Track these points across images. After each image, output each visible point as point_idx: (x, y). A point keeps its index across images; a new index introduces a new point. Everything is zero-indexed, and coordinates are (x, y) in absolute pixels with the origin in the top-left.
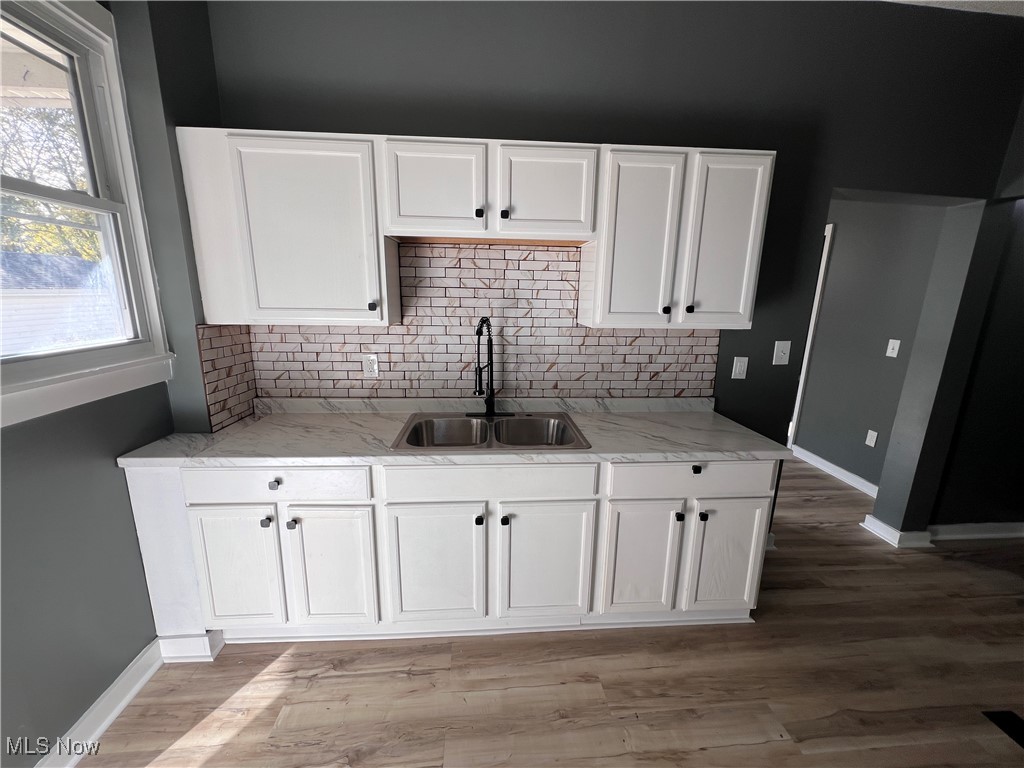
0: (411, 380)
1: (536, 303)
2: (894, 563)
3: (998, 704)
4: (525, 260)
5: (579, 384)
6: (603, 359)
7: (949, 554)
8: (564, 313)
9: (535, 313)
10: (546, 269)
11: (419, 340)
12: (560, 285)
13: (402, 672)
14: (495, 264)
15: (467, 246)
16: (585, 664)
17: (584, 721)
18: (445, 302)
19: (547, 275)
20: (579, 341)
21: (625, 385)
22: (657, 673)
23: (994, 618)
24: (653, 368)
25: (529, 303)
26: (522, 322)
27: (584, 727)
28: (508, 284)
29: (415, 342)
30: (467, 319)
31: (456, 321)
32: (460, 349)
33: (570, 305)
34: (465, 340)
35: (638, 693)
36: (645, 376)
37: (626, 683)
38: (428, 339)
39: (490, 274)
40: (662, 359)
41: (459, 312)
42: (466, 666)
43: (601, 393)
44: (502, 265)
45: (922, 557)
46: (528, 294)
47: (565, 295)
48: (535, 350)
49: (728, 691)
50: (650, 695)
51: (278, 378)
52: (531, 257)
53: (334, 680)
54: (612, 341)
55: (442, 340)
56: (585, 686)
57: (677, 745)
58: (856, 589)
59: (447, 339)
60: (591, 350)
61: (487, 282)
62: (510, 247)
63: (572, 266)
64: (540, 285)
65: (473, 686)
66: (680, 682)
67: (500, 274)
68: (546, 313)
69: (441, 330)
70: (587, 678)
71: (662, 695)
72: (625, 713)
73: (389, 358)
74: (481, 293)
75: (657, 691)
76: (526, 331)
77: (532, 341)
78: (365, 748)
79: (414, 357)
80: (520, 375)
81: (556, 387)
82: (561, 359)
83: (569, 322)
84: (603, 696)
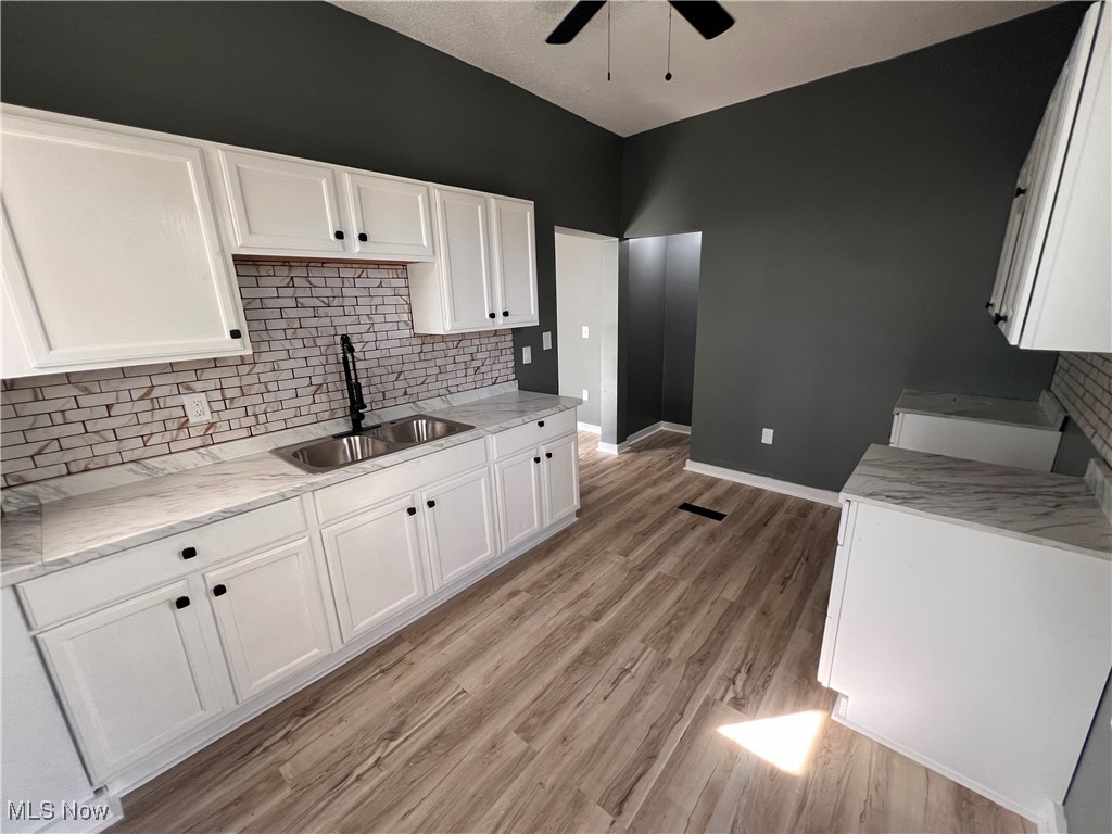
0: (256, 415)
1: (376, 318)
2: (620, 463)
3: (680, 502)
4: (359, 277)
5: (424, 387)
6: (439, 362)
7: (638, 449)
8: (402, 325)
9: (376, 328)
10: (380, 286)
11: (259, 368)
12: (394, 300)
13: (376, 675)
14: (330, 282)
15: (298, 264)
16: (506, 589)
17: (529, 613)
18: (283, 324)
19: (381, 291)
20: (418, 349)
21: (458, 381)
22: (549, 569)
23: (665, 470)
24: (477, 363)
25: (370, 319)
26: (367, 337)
27: (531, 615)
28: (347, 302)
29: (255, 371)
30: (311, 340)
31: (298, 343)
32: (309, 371)
33: (405, 317)
34: (312, 362)
35: (547, 583)
36: (471, 371)
37: (536, 583)
38: (269, 367)
39: (328, 292)
40: (479, 356)
41: (301, 333)
42: (427, 639)
43: (442, 392)
44: (338, 282)
45: (629, 455)
46: (367, 310)
47: (400, 309)
48: (383, 362)
49: (588, 555)
50: (553, 580)
51: (39, 453)
52: (364, 275)
53: (314, 721)
54: (443, 346)
55: (285, 365)
56: (516, 598)
57: (581, 591)
58: (612, 482)
59: (292, 364)
60: (428, 356)
61: (325, 300)
62: (343, 265)
63: (402, 282)
64: (378, 301)
65: (442, 645)
66: (563, 565)
67: (337, 292)
68: (387, 327)
69: (284, 355)
70: (513, 594)
71: (559, 576)
72: (547, 595)
73: (223, 395)
74: (321, 312)
75: (555, 576)
76: (371, 346)
77: (377, 354)
78: (395, 726)
79: (256, 389)
80: (373, 389)
81: (406, 394)
82: (406, 367)
83: (407, 333)
84: (529, 596)
